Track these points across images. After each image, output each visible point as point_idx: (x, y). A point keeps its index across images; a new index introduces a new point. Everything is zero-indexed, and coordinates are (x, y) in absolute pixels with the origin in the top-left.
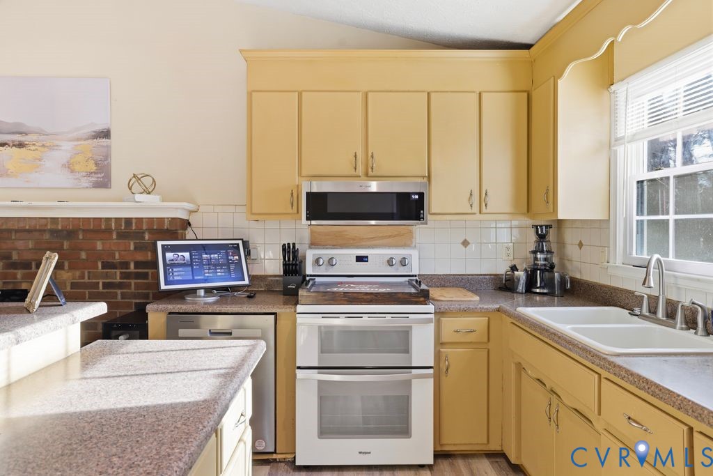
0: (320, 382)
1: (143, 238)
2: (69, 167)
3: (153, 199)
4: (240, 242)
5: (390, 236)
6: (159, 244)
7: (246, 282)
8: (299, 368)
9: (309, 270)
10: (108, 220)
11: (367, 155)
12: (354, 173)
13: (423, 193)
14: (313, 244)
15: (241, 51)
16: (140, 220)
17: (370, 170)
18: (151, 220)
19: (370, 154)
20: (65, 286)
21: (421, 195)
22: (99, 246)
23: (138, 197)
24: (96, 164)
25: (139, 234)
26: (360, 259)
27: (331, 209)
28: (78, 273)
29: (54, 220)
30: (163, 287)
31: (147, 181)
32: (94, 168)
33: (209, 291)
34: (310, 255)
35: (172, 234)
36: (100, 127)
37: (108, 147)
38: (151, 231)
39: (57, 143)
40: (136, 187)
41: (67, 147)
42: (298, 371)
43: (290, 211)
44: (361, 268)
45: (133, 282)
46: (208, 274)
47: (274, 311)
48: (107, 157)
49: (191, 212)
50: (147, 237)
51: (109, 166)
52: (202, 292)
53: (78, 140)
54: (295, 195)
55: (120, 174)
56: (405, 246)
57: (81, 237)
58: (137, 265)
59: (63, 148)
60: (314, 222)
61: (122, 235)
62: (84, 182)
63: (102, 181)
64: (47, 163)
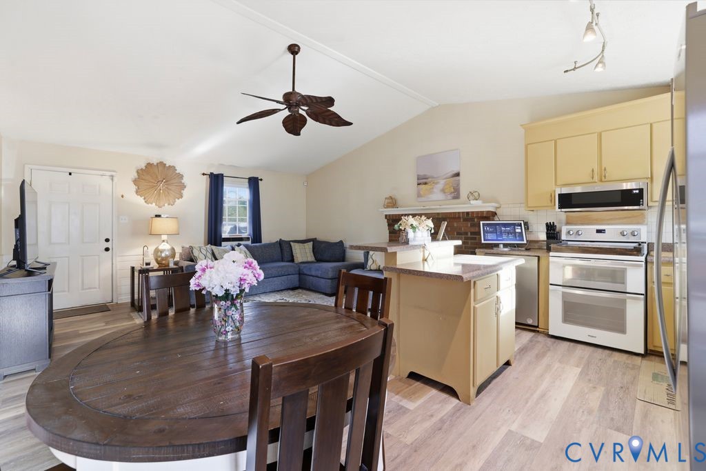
0: (563, 292)
1: (474, 221)
2: (443, 191)
3: (479, 203)
4: (522, 222)
5: (625, 218)
6: (481, 222)
7: (525, 242)
8: (551, 284)
9: (564, 237)
10: (459, 213)
11: (601, 169)
12: (592, 180)
13: (643, 189)
14: (568, 223)
15: (521, 125)
16: (473, 212)
17: (603, 178)
18: (478, 212)
19: (603, 168)
21: (641, 190)
22: (455, 225)
23: (472, 202)
24: (454, 188)
25: (472, 219)
26: (599, 231)
27: (573, 202)
29: (438, 214)
30: (483, 242)
31: (476, 194)
32: (453, 190)
33: (505, 245)
34: (564, 229)
35: (487, 218)
36: (455, 171)
37: (459, 180)
38: (477, 217)
39: (439, 181)
40: (471, 197)
41: (442, 182)
42: (550, 286)
43: (550, 204)
44: (600, 237)
45: (469, 241)
46: (504, 237)
47: (538, 255)
48: (458, 185)
49: (497, 208)
50: (476, 220)
51: (459, 188)
52: (502, 246)
53: (447, 178)
54: (553, 196)
55: (464, 193)
56: (638, 223)
58: (472, 233)
60: (563, 210)
61: (465, 220)
62: (449, 197)
63: (456, 196)
64: (435, 190)
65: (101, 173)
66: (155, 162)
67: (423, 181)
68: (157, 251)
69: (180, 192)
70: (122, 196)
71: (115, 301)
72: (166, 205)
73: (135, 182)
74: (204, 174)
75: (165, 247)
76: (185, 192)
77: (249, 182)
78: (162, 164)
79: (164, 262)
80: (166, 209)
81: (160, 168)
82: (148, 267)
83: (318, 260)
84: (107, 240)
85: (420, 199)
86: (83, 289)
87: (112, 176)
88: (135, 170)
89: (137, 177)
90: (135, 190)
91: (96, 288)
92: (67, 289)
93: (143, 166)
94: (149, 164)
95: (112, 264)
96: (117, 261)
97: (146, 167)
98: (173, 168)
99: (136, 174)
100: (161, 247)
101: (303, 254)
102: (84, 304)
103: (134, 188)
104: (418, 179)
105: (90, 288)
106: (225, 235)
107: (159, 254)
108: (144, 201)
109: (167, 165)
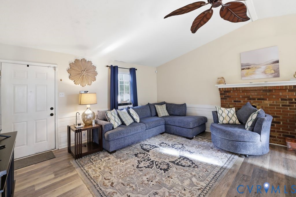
2: (264, 72)
20: (267, 105)
22: (281, 94)
24: (274, 71)
28: (272, 102)
29: (265, 87)
32: (274, 72)
36: (275, 60)
37: (278, 66)
39: (260, 66)
48: (278, 69)
51: (279, 71)
53: (267, 65)
55: (283, 73)
57: (274, 91)
59: (262, 68)
62: (270, 76)
63: (277, 76)
64: (257, 72)
65: (48, 65)
66: (80, 58)
67: (245, 67)
68: (84, 115)
69: (95, 77)
70: (61, 80)
71: (57, 148)
72: (87, 85)
73: (68, 71)
74: (107, 66)
75: (89, 112)
76: (97, 77)
77: (130, 71)
78: (84, 60)
79: (88, 122)
80: (87, 88)
81: (83, 62)
82: (80, 126)
83: (171, 115)
84: (52, 109)
85: (243, 78)
86: (36, 142)
87: (55, 67)
88: (68, 64)
89: (70, 68)
90: (69, 76)
91: (45, 141)
92: (26, 144)
93: (73, 61)
94: (76, 60)
95: (55, 124)
96: (58, 121)
97: (75, 62)
98: (90, 62)
99: (69, 66)
100: (86, 113)
101: (162, 111)
102: (37, 152)
103: (68, 75)
104: (242, 66)
105: (41, 141)
106: (119, 102)
107: (86, 116)
108: (74, 83)
109: (87, 61)
